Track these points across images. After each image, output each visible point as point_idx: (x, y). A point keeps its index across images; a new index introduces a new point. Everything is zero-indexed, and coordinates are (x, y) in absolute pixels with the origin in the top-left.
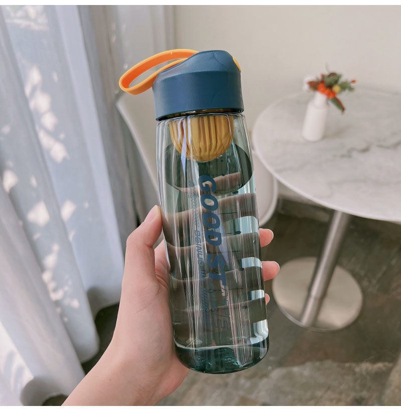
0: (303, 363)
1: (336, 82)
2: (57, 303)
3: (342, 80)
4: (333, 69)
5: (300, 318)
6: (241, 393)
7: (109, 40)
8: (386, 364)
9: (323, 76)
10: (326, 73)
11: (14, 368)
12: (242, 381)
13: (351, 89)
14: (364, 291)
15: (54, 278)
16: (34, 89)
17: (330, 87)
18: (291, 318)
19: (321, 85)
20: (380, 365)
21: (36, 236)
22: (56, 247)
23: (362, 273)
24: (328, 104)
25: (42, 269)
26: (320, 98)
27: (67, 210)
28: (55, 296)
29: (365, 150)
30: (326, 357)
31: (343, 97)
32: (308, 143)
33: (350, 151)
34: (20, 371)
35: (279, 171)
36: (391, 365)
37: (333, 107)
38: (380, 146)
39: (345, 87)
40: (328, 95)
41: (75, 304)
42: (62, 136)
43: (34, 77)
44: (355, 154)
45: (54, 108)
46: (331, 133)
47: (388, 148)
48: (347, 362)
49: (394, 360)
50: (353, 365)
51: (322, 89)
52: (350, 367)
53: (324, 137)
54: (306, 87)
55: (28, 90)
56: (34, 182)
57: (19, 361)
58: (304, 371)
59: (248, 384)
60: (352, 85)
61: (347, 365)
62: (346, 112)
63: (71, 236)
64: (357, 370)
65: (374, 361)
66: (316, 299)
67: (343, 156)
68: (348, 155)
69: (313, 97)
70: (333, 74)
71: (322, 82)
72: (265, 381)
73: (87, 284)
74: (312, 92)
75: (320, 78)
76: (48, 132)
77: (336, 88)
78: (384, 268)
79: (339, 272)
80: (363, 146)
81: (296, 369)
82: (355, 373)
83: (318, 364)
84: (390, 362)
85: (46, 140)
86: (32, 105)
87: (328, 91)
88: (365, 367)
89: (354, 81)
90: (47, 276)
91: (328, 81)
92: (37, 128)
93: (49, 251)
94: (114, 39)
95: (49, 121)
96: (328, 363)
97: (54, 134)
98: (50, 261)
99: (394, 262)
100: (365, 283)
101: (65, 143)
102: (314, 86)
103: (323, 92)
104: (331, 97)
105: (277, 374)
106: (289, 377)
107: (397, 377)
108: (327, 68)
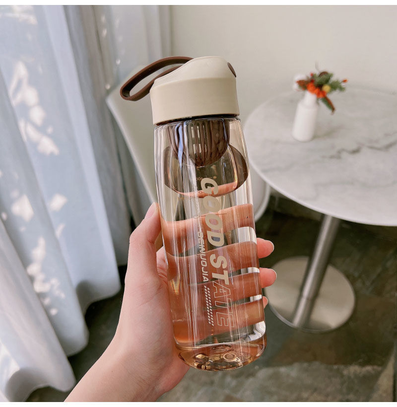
0: (290, 364)
1: (327, 81)
2: (41, 296)
3: (333, 79)
4: (322, 69)
5: (291, 318)
6: (227, 391)
8: (375, 367)
9: (313, 75)
10: (317, 73)
12: (228, 379)
13: (342, 89)
16: (20, 83)
17: (320, 86)
18: (282, 319)
19: (310, 85)
20: (369, 368)
21: (22, 229)
22: (42, 242)
23: (356, 274)
24: (317, 103)
26: (310, 97)
27: (57, 202)
29: (356, 152)
30: (315, 358)
31: (333, 96)
32: (298, 142)
33: (339, 152)
35: (265, 171)
36: (380, 369)
37: (323, 106)
38: (372, 148)
39: (336, 86)
40: (318, 94)
41: (63, 296)
42: (50, 130)
44: (344, 155)
45: (42, 103)
46: (320, 133)
47: (379, 149)
48: (335, 364)
49: (383, 364)
50: (342, 367)
51: (311, 88)
52: (338, 369)
53: (315, 137)
54: (296, 86)
57: (4, 351)
58: (291, 372)
59: (234, 383)
60: (343, 85)
61: (335, 367)
62: (337, 112)
63: (58, 232)
64: (345, 372)
65: (363, 365)
66: (308, 299)
67: (332, 157)
68: (338, 156)
69: (303, 96)
70: (324, 73)
71: (312, 81)
72: (251, 380)
74: (302, 92)
75: (309, 77)
76: (34, 125)
77: (326, 88)
78: (379, 270)
79: (331, 271)
80: (354, 147)
81: (283, 370)
82: (342, 376)
83: (305, 365)
84: (379, 365)
87: (317, 90)
88: (354, 370)
89: (345, 81)
90: (33, 269)
91: (318, 80)
93: (36, 245)
95: (37, 114)
96: (316, 365)
97: (41, 129)
98: (38, 252)
99: (389, 264)
100: (359, 284)
101: (53, 137)
102: (304, 85)
103: (312, 91)
104: (321, 96)
105: (263, 373)
106: (276, 377)
107: (385, 381)
108: (317, 67)
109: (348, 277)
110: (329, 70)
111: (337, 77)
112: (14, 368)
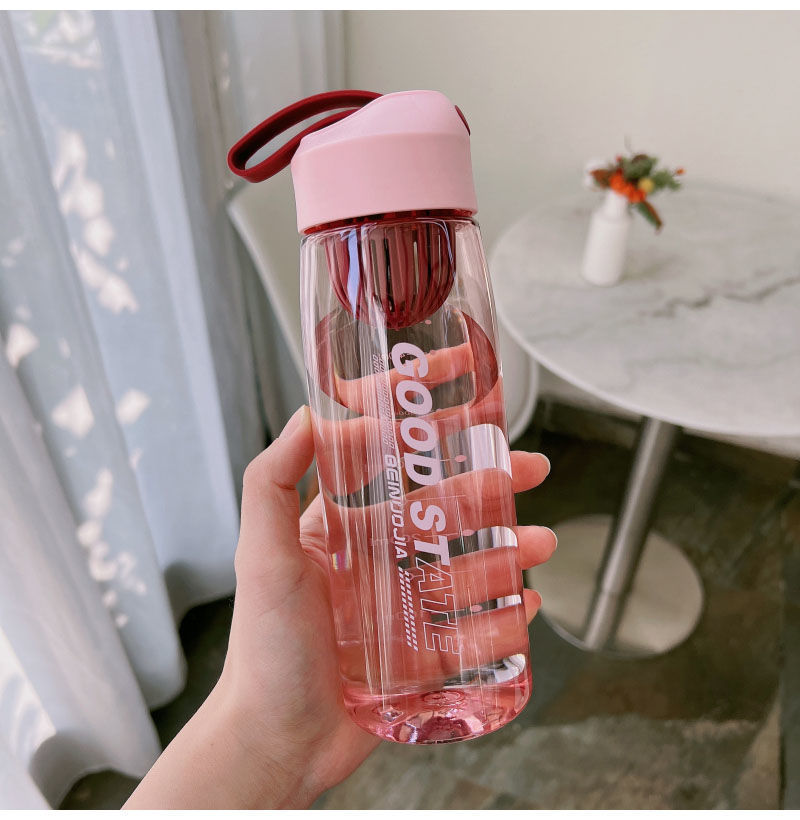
0: (579, 718)
1: (646, 172)
2: (103, 587)
3: (659, 168)
4: (639, 148)
5: (581, 634)
6: (460, 774)
7: (215, 86)
8: (745, 723)
9: (621, 160)
10: (628, 155)
11: (19, 711)
13: (674, 186)
14: (706, 583)
16: (70, 173)
17: (633, 181)
18: (563, 634)
19: (617, 181)
20: (732, 726)
21: (70, 452)
22: (105, 479)
23: (705, 548)
24: (629, 214)
25: (77, 517)
26: (615, 201)
27: (131, 406)
28: (99, 572)
29: (702, 303)
30: (629, 707)
31: (660, 200)
32: (592, 287)
33: (673, 304)
34: (30, 717)
35: (533, 340)
36: (753, 726)
37: (640, 219)
38: (731, 297)
39: (664, 181)
40: (631, 196)
41: (141, 588)
42: (122, 265)
43: (72, 150)
44: (682, 310)
45: (109, 211)
46: (636, 270)
47: (746, 299)
48: (669, 717)
49: (760, 717)
50: (680, 723)
51: (618, 185)
52: (674, 728)
53: (625, 277)
54: (589, 181)
55: (58, 177)
56: (65, 349)
57: (28, 695)
58: (584, 735)
59: (473, 757)
60: (676, 178)
61: (668, 724)
62: (666, 229)
63: (135, 460)
64: (688, 733)
65: (721, 718)
66: (612, 596)
67: (657, 314)
68: (669, 311)
69: (602, 200)
70: (640, 158)
71: (619, 171)
72: (506, 751)
73: (165, 557)
74: (599, 192)
75: (614, 163)
76: (97, 259)
77: (646, 184)
78: (747, 540)
79: (655, 543)
80: (698, 294)
81: (567, 731)
82: (682, 741)
83: (610, 721)
84: (752, 720)
85: (89, 270)
86: (66, 203)
87: (628, 189)
88: (704, 729)
89: (680, 172)
90: (88, 534)
91: (629, 170)
92: (74, 248)
93: (92, 484)
94: (225, 84)
95: (99, 234)
96: (631, 720)
97: (106, 262)
98: (97, 500)
99: (766, 528)
100: (710, 567)
101: (129, 278)
102: (603, 179)
103: (620, 190)
104: (637, 199)
105: (530, 738)
106: (554, 744)
107: (764, 749)
108: (628, 144)
109: (689, 552)
110: (650, 150)
111: (665, 163)
112: (45, 729)
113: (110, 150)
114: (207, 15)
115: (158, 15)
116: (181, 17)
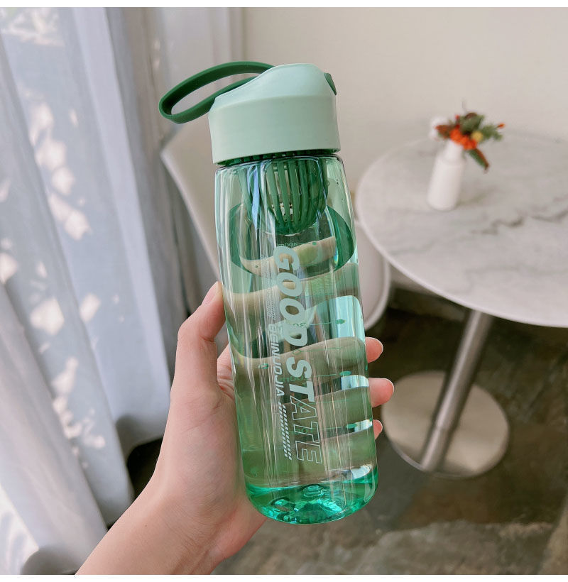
0: (425, 524)
1: (477, 126)
2: (74, 442)
3: (485, 123)
4: (472, 108)
5: (419, 459)
7: (150, 62)
8: (544, 525)
9: (458, 118)
10: (462, 113)
11: (11, 537)
12: (339, 550)
13: (497, 137)
14: (511, 420)
15: (69, 407)
16: (42, 135)
17: (468, 133)
18: (407, 459)
19: (455, 132)
20: (534, 527)
21: (44, 347)
22: (72, 364)
23: (509, 394)
24: (464, 157)
25: (53, 394)
26: (453, 149)
27: (89, 308)
28: (70, 433)
29: (517, 224)
30: (459, 515)
31: (486, 148)
32: (435, 212)
33: (496, 224)
34: (19, 541)
35: (394, 254)
36: (549, 526)
37: (472, 161)
38: (538, 218)
39: (489, 133)
40: (466, 145)
41: (100, 442)
42: (81, 202)
43: (42, 117)
44: (502, 229)
45: (71, 162)
46: (468, 198)
47: (548, 220)
48: (488, 522)
49: (554, 520)
50: (498, 526)
51: (457, 136)
52: (493, 530)
53: (459, 204)
54: (434, 133)
55: (33, 136)
56: (42, 270)
57: (18, 526)
58: (427, 536)
59: (348, 555)
60: (500, 131)
61: (489, 527)
62: (491, 168)
63: (94, 344)
64: (503, 534)
65: (526, 521)
66: (443, 431)
67: (485, 232)
68: (493, 230)
69: (444, 147)
70: (471, 115)
71: (457, 126)
72: (371, 549)
73: (116, 412)
74: (442, 141)
75: (454, 120)
76: (63, 198)
77: (477, 136)
78: (539, 387)
79: (476, 392)
80: (514, 217)
81: (415, 533)
82: (499, 539)
83: (447, 525)
84: (549, 522)
85: (58, 208)
86: (39, 157)
87: (465, 139)
88: (514, 529)
89: (501, 126)
90: (59, 405)
91: (465, 124)
92: (47, 190)
93: (62, 369)
94: (157, 63)
95: (62, 180)
96: (461, 524)
97: (70, 199)
98: (64, 382)
99: (552, 378)
100: (513, 408)
101: (87, 211)
102: (446, 132)
103: (458, 141)
104: (470, 147)
105: (388, 540)
106: (406, 544)
107: (556, 545)
108: (464, 105)
109: (498, 397)
110: (478, 109)
111: (490, 120)
112: (30, 548)
113: (74, 118)
114: (144, 11)
115: (108, 11)
116: (125, 12)
